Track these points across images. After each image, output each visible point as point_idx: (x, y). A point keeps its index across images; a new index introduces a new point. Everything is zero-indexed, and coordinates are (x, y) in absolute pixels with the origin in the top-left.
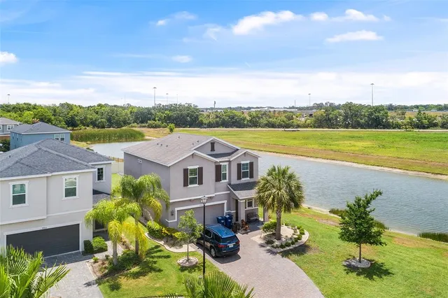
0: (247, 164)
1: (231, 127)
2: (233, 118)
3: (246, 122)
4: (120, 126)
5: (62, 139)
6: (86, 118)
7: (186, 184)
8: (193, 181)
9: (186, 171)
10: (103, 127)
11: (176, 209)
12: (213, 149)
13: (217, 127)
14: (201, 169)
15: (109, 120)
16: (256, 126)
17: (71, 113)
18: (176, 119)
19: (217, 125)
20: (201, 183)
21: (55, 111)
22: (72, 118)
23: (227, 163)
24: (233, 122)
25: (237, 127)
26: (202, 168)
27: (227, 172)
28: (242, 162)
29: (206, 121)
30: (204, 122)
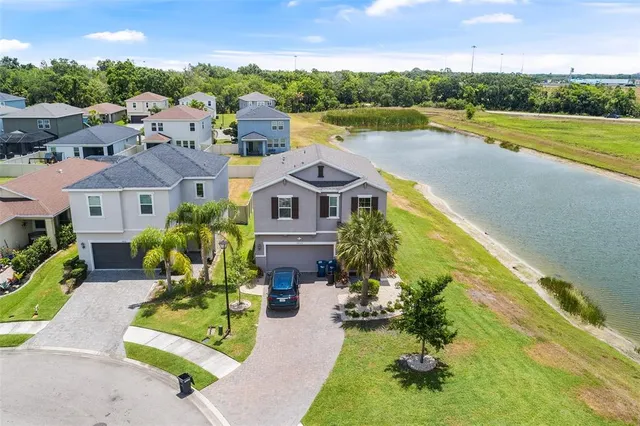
0: (368, 200)
1: (580, 112)
2: (585, 98)
3: (607, 107)
4: (409, 104)
5: (281, 128)
6: (366, 92)
7: (275, 216)
8: (285, 213)
9: (275, 201)
10: (388, 105)
11: (265, 243)
12: (321, 175)
13: (556, 112)
14: (295, 201)
15: (396, 96)
16: (624, 114)
17: (347, 85)
18: (492, 96)
19: (556, 109)
20: (296, 216)
21: (327, 81)
22: (348, 91)
23: (338, 196)
24: (585, 105)
25: (591, 114)
26: (297, 199)
27: (338, 207)
28: (360, 196)
29: (539, 102)
30: (537, 103)
